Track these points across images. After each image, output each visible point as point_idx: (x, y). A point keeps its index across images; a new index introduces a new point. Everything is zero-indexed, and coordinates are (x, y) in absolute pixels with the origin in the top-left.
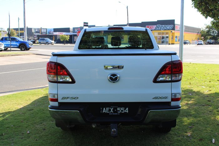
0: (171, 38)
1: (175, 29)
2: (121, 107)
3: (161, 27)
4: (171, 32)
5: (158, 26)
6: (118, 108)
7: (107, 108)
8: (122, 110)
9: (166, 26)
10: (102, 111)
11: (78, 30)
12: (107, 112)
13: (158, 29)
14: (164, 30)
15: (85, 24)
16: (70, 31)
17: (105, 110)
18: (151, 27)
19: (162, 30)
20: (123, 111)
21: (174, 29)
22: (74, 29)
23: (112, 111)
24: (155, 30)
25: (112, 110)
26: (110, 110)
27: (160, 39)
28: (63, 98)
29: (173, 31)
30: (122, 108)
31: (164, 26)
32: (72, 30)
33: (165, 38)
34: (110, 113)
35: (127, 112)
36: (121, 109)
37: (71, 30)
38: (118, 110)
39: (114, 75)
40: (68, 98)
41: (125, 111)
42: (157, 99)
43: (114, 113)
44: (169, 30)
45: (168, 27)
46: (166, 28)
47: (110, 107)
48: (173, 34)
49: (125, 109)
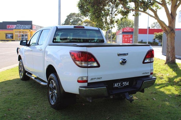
0: (30, 36)
1: (33, 29)
3: (20, 26)
4: (30, 31)
5: (18, 25)
7: (117, 84)
9: (25, 26)
10: (114, 85)
12: (117, 86)
13: (18, 28)
14: (23, 29)
17: (116, 85)
18: (11, 26)
19: (22, 29)
20: (125, 84)
21: (31, 28)
23: (120, 85)
24: (15, 29)
25: (120, 84)
27: (20, 36)
28: (92, 79)
29: (31, 30)
31: (23, 26)
33: (24, 36)
34: (119, 87)
36: (124, 83)
38: (123, 84)
39: (124, 60)
40: (95, 78)
42: (144, 74)
44: (27, 29)
45: (26, 27)
46: (25, 28)
47: (119, 83)
48: (31, 32)
49: (127, 83)
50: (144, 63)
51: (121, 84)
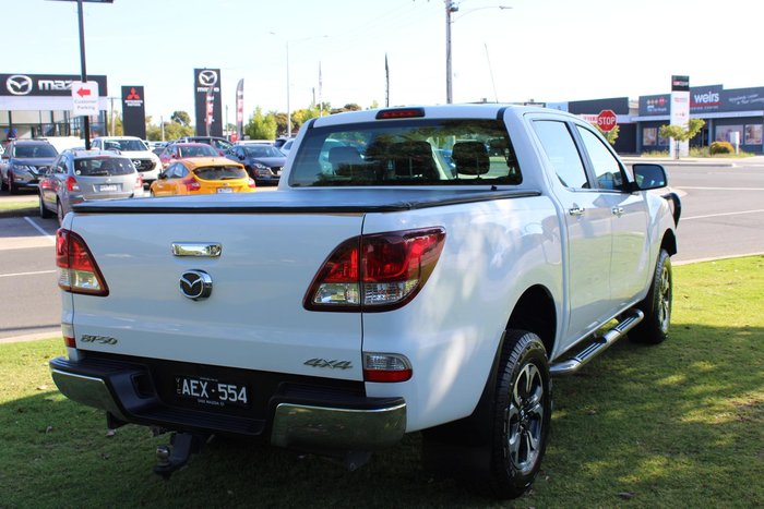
2: (227, 383)
6: (220, 386)
7: (192, 382)
8: (230, 391)
10: (181, 387)
11: (656, 106)
12: (193, 393)
15: (678, 83)
16: (628, 109)
17: (188, 388)
20: (231, 395)
22: (643, 100)
23: (204, 392)
25: (204, 388)
26: (199, 390)
28: (84, 336)
30: (230, 387)
32: (637, 106)
34: (200, 398)
35: (245, 400)
36: (226, 389)
37: (631, 105)
38: (220, 390)
40: (95, 338)
41: (240, 398)
42: (317, 367)
43: (209, 399)
47: (199, 380)
49: (238, 391)
50: (310, 304)
51: (208, 390)
